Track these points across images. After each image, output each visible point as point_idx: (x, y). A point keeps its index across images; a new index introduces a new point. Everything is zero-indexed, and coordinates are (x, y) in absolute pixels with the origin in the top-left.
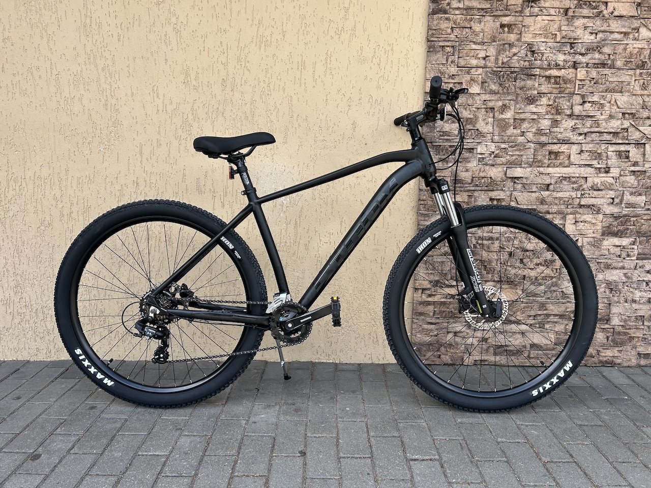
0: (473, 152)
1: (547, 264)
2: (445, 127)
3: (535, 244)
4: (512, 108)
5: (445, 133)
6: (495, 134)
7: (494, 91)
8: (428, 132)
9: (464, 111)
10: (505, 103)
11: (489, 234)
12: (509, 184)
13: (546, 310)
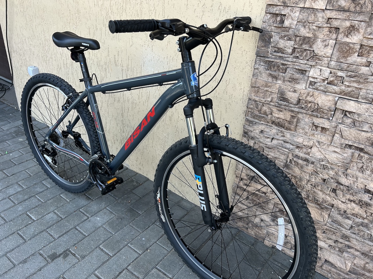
0: (305, 74)
1: (361, 204)
2: (280, 43)
3: (352, 182)
4: (362, 31)
5: (280, 50)
6: (333, 60)
7: (343, 8)
8: (263, 47)
9: (302, 29)
10: (353, 24)
11: (307, 156)
12: (339, 115)
13: (349, 241)
